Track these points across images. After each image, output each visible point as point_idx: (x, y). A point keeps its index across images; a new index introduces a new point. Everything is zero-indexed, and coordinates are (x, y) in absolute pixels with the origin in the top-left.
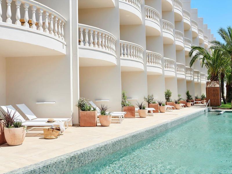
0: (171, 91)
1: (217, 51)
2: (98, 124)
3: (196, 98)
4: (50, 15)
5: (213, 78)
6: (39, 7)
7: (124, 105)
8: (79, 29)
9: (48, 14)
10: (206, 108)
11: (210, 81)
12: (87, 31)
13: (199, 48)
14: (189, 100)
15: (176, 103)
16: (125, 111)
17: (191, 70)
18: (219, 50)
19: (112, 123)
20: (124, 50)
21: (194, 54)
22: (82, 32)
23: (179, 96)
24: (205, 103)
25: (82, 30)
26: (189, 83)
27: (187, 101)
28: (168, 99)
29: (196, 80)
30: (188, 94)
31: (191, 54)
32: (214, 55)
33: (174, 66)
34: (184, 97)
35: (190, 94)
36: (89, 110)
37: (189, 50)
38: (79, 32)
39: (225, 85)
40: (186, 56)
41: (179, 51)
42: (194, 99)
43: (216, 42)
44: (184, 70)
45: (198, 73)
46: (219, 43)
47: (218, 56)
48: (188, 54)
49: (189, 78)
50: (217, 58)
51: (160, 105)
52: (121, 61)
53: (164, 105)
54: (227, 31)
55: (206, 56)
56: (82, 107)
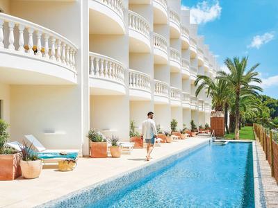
0: (177, 121)
1: (222, 81)
2: (108, 155)
3: (200, 127)
4: (62, 43)
5: (218, 108)
6: (52, 35)
7: (132, 135)
8: (90, 57)
9: (60, 43)
10: (211, 139)
11: (214, 110)
12: (97, 60)
13: (205, 77)
14: (194, 130)
15: (181, 133)
16: (133, 141)
17: (196, 99)
18: (225, 81)
19: (123, 154)
20: (132, 79)
21: (199, 83)
22: (93, 61)
23: (184, 125)
24: (209, 133)
25: (92, 59)
26: (193, 112)
27: (192, 131)
28: (173, 129)
29: (200, 110)
30: (192, 123)
31: (196, 83)
32: (219, 85)
33: (179, 96)
34: (189, 127)
35: (195, 123)
36: (100, 141)
37: (195, 79)
38: (90, 60)
39: (229, 115)
40: (191, 85)
41: (185, 80)
42: (198, 128)
43: (222, 72)
44: (189, 99)
45: (202, 102)
46: (225, 74)
47: (223, 86)
48: (193, 83)
49: (194, 108)
50: (222, 89)
51: (167, 135)
52: (130, 91)
53: (170, 135)
54: (233, 62)
55: (212, 86)
56: (93, 138)
